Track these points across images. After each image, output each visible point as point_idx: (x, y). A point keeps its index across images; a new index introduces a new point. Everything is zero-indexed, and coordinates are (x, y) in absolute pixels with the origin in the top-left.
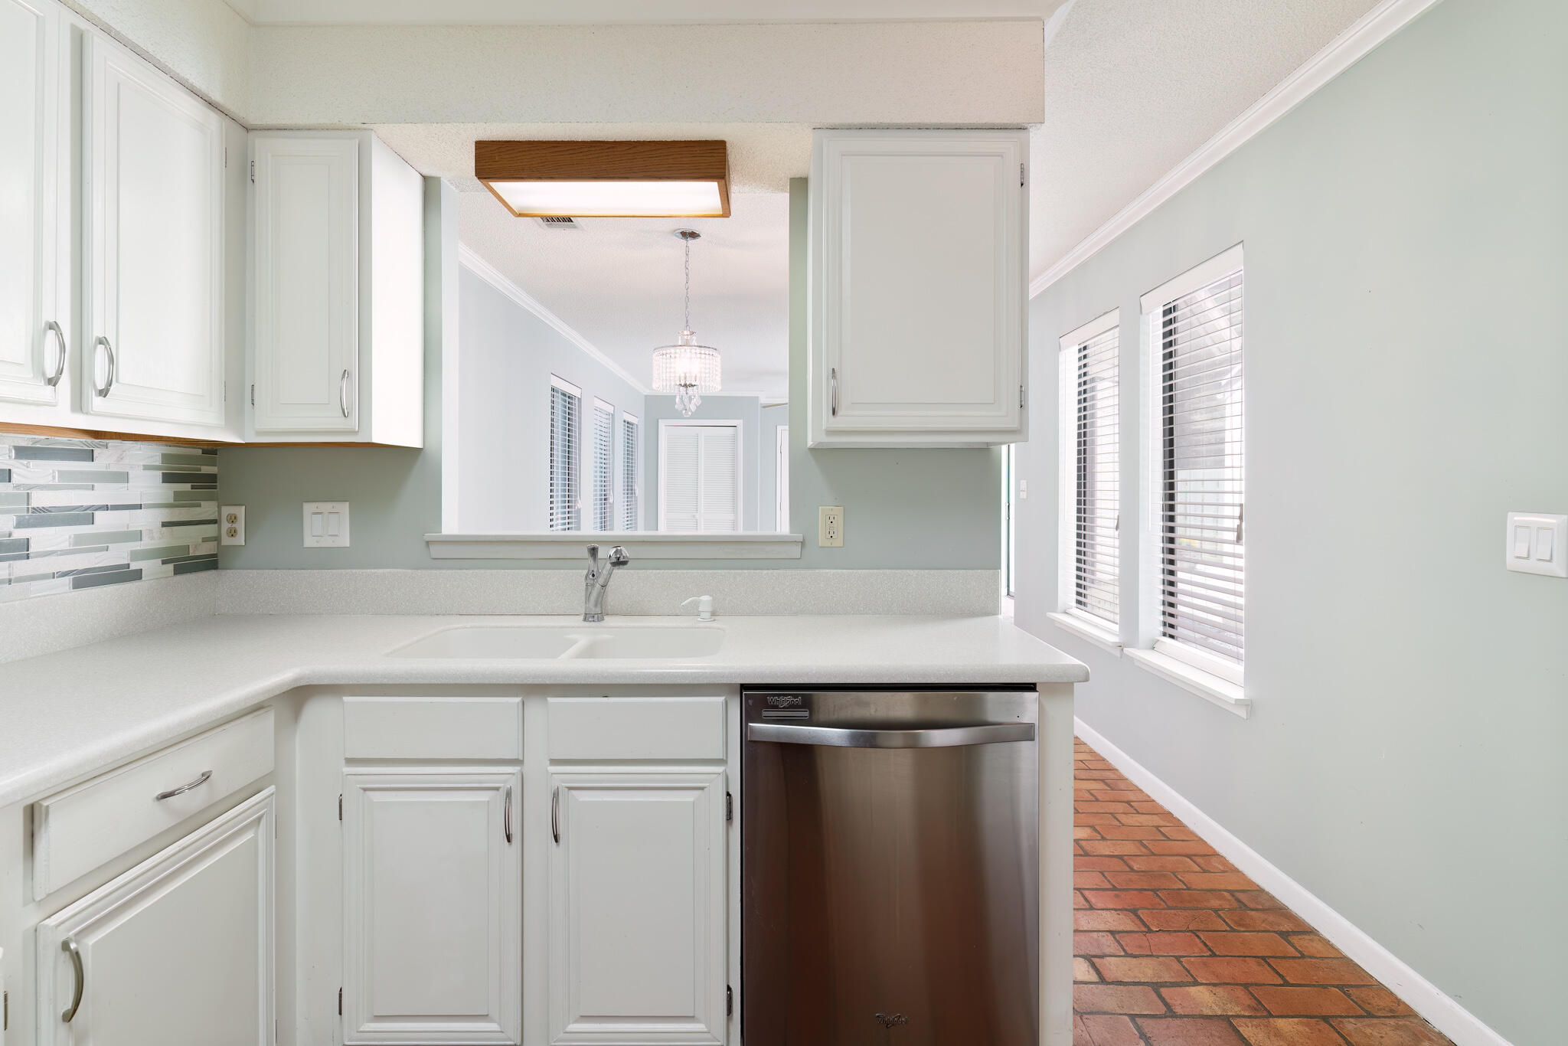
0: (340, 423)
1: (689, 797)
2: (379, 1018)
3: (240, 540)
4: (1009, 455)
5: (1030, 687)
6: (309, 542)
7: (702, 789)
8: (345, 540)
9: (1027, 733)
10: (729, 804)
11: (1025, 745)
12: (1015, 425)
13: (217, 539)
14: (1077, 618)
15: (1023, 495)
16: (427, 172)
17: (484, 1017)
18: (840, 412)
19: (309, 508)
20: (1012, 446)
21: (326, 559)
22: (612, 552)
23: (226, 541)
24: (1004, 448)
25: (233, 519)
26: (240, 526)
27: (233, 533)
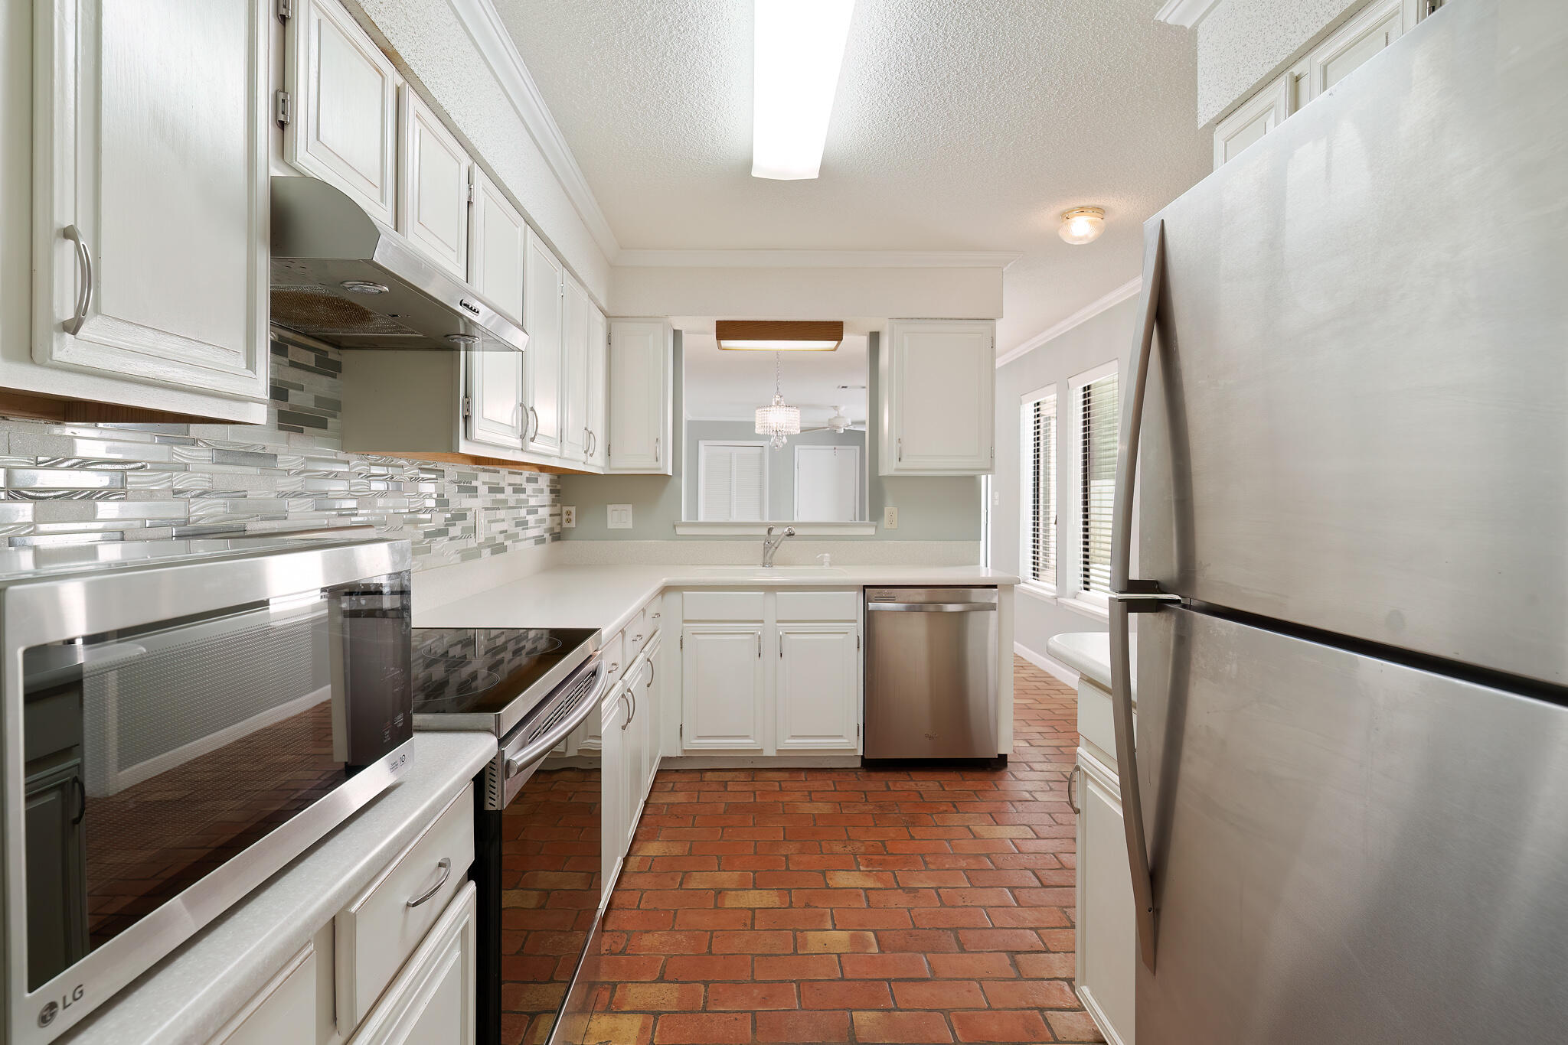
0: (654, 465)
1: (841, 637)
2: (699, 737)
3: (573, 524)
4: (986, 482)
5: (995, 587)
6: (611, 525)
7: (847, 633)
8: (630, 526)
9: (993, 607)
10: (858, 640)
11: (992, 612)
12: (989, 466)
13: (560, 524)
14: (1032, 585)
15: (997, 503)
16: (676, 328)
17: (747, 737)
18: (903, 459)
19: (610, 508)
20: (989, 476)
21: (620, 535)
22: (786, 530)
23: (565, 525)
24: (983, 478)
25: (569, 513)
26: (573, 517)
27: (569, 521)
